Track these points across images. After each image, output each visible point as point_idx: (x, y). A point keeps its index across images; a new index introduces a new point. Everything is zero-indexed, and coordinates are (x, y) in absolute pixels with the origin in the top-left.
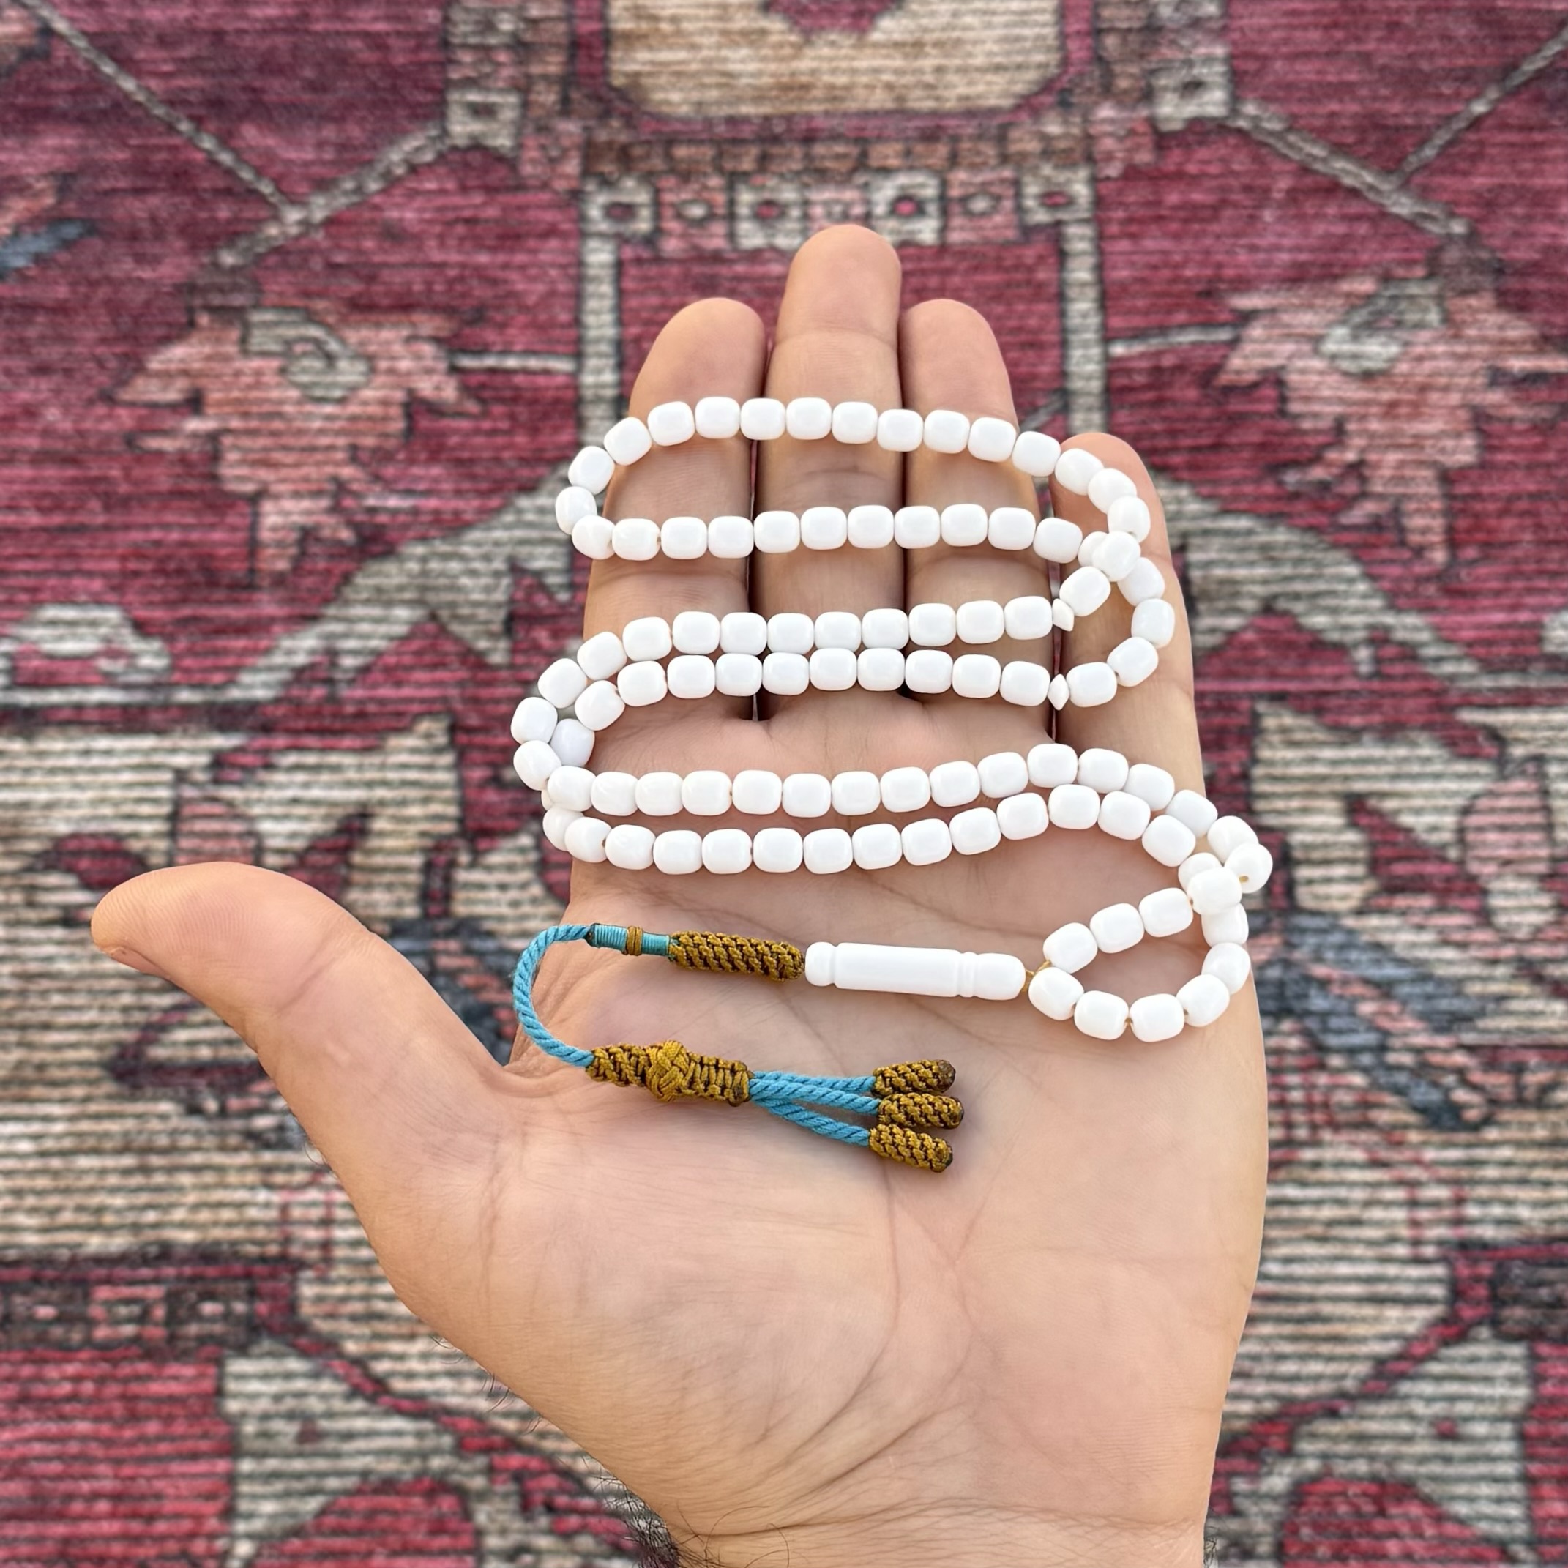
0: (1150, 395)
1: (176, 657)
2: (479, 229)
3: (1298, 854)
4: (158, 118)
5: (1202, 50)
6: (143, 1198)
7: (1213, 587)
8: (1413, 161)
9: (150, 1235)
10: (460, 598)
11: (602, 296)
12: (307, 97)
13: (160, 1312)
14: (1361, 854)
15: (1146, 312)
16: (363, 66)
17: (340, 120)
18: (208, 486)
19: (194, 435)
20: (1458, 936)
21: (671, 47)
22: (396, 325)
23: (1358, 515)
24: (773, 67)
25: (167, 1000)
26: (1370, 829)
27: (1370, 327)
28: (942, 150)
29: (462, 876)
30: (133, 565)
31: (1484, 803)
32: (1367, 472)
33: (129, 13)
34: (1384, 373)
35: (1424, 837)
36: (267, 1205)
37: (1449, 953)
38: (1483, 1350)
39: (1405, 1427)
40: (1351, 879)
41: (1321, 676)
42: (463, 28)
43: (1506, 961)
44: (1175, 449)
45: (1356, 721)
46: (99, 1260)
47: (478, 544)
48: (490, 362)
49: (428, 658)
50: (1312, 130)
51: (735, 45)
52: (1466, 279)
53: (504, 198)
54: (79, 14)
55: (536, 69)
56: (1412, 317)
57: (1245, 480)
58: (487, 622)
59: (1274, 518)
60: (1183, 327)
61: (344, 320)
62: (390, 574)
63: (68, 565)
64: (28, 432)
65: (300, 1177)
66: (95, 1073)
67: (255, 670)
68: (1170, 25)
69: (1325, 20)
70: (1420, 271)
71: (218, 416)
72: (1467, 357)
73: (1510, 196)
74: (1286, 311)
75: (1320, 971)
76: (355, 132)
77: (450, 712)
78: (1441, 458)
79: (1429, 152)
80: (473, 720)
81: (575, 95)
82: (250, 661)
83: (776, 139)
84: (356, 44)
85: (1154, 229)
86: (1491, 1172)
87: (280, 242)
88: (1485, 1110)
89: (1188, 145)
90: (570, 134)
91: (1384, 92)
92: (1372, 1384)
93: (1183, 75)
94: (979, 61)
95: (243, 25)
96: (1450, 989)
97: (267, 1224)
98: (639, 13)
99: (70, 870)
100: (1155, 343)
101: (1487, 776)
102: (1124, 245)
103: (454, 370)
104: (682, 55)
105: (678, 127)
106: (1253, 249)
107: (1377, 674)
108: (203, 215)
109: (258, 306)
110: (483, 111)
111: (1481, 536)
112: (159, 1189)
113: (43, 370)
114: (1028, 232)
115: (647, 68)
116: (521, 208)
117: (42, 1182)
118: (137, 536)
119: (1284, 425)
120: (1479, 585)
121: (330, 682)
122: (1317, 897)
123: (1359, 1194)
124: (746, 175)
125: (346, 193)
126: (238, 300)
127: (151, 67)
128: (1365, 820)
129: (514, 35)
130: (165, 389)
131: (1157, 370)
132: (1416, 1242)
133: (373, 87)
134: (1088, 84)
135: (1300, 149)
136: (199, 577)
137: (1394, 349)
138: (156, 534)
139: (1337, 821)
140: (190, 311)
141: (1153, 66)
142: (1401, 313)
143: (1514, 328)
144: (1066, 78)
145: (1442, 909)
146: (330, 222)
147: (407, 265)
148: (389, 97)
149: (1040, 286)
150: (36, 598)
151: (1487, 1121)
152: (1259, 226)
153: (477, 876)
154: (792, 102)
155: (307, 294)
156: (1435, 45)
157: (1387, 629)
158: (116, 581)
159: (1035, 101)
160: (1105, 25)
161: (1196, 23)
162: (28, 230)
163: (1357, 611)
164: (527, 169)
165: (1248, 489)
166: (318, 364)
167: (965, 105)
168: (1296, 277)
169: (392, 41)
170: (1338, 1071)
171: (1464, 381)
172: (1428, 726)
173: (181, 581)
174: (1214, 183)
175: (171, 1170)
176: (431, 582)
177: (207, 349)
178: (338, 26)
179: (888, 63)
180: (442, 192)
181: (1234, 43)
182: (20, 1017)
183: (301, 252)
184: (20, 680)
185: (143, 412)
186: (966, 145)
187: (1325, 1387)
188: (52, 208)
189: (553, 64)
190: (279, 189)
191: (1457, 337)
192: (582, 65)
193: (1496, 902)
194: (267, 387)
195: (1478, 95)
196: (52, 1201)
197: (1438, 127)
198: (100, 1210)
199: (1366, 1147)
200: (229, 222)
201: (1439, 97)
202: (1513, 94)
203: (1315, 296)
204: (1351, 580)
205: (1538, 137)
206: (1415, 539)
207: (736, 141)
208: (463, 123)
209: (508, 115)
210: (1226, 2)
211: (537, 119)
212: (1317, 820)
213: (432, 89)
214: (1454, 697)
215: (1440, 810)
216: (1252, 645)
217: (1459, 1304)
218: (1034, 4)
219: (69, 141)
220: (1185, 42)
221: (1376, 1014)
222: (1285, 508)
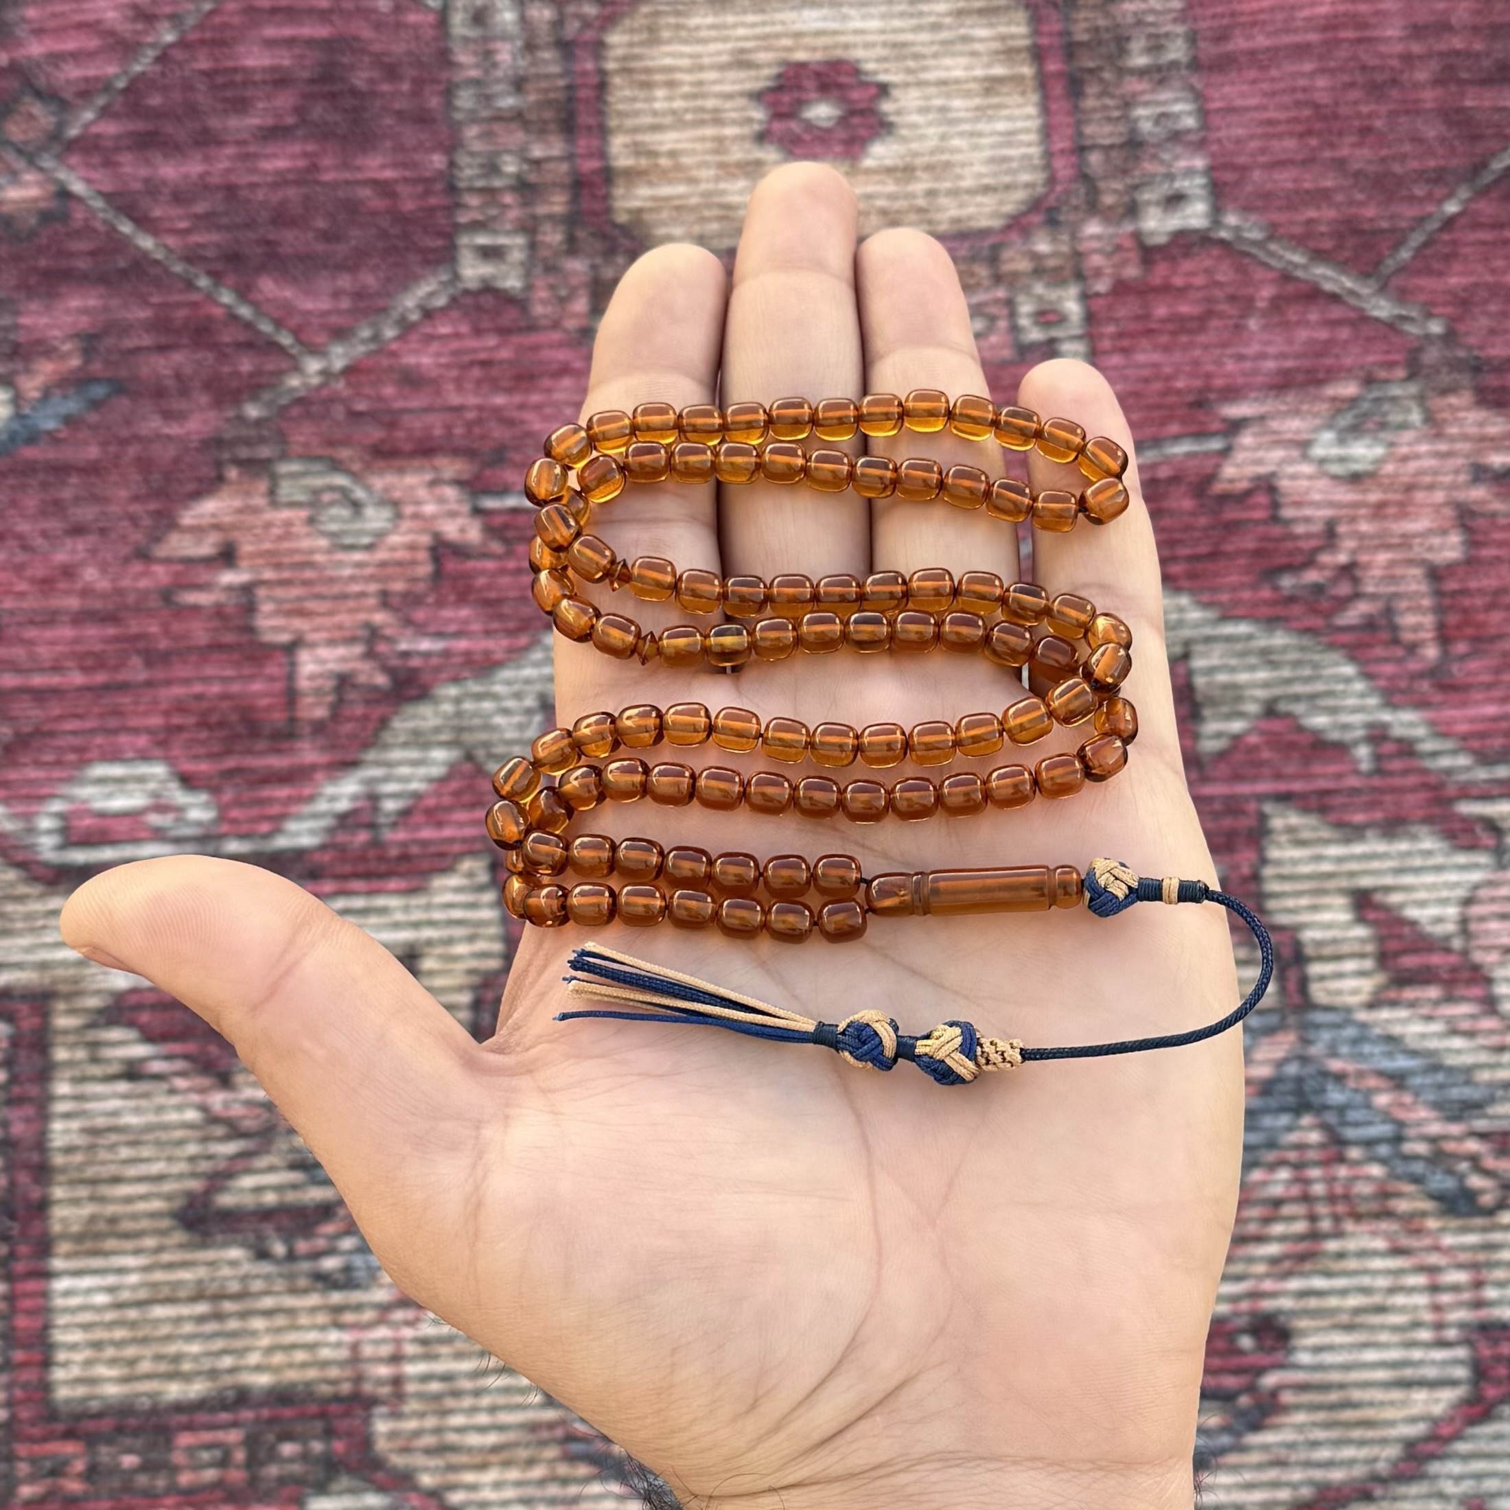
1: (223, 809)
2: (495, 372)
3: (1309, 951)
4: (178, 276)
5: (1182, 164)
6: (219, 1344)
7: (1217, 693)
8: (1390, 264)
9: (228, 1380)
10: (495, 737)
12: (320, 247)
13: (240, 1456)
14: (1370, 948)
15: (1141, 426)
16: (374, 213)
17: (354, 269)
18: (245, 638)
19: (230, 588)
20: (1465, 1025)
21: (670, 182)
22: (420, 470)
23: (1353, 615)
25: (231, 1148)
26: (1377, 924)
27: (1355, 430)
30: (176, 720)
32: (1359, 573)
33: (143, 172)
34: (1371, 475)
35: (1429, 929)
36: (338, 1345)
37: (1458, 1043)
38: (1507, 1428)
39: (1435, 1506)
40: (1361, 974)
41: (1324, 774)
42: (468, 172)
44: (1174, 560)
45: (1359, 818)
46: (179, 1407)
47: (509, 683)
48: (511, 502)
49: (466, 798)
50: (1292, 237)
51: (733, 177)
52: (1445, 378)
53: (516, 339)
54: (96, 175)
55: (541, 210)
56: (1395, 418)
57: (1242, 586)
59: (1272, 623)
60: (1177, 438)
61: (368, 467)
62: (425, 716)
63: (113, 723)
64: (67, 593)
65: (368, 1315)
66: (166, 1223)
67: (300, 817)
68: (1151, 139)
69: (1300, 128)
70: (1400, 373)
71: (253, 568)
72: (1450, 454)
73: (1484, 293)
74: (1274, 418)
75: (1336, 1065)
76: (370, 280)
77: (487, 851)
78: (1429, 556)
79: (1405, 254)
81: (581, 234)
82: (294, 809)
84: (366, 192)
85: (1144, 343)
86: (1506, 1255)
87: (302, 393)
88: (1499, 1195)
89: (1172, 259)
90: (578, 273)
91: (1360, 196)
92: (1402, 1466)
93: (1165, 189)
94: (967, 183)
95: (255, 178)
96: (1461, 1078)
97: (341, 1364)
98: (638, 150)
99: (131, 1024)
100: (1149, 456)
101: (1486, 866)
102: (1116, 360)
103: (477, 512)
104: (681, 189)
106: (1240, 358)
107: (1379, 771)
108: (226, 369)
109: (284, 457)
110: (491, 253)
111: (1470, 631)
112: (234, 1334)
113: (78, 530)
114: (1024, 350)
115: (649, 204)
116: (535, 348)
117: (119, 1334)
118: (178, 691)
119: (1277, 531)
120: (1470, 680)
121: (372, 826)
122: (1329, 993)
123: (1382, 1282)
125: (363, 342)
126: (265, 452)
127: (167, 225)
128: (1372, 915)
129: (519, 176)
130: (199, 542)
131: (1154, 483)
132: (1439, 1326)
133: (384, 234)
134: (1074, 202)
135: (1281, 257)
136: (241, 729)
137: (1379, 451)
138: (198, 688)
139: (1345, 917)
140: (219, 464)
141: (1136, 181)
142: (1385, 414)
143: (1495, 424)
144: (1052, 197)
145: (1449, 999)
146: (349, 371)
147: (428, 409)
148: (401, 244)
150: (83, 756)
151: (1501, 1205)
152: (1245, 335)
155: (331, 443)
156: (1407, 148)
157: (1384, 726)
158: (162, 736)
159: (1024, 221)
160: (1088, 142)
161: (1176, 137)
162: (58, 392)
163: (1355, 710)
164: (538, 310)
165: (1246, 595)
166: (345, 512)
167: (955, 227)
168: (1283, 384)
169: (400, 188)
170: (1357, 1163)
171: (1447, 479)
172: (1428, 820)
173: (223, 733)
174: (1200, 295)
175: (244, 1315)
176: (465, 722)
177: (237, 503)
178: (347, 175)
179: (881, 188)
180: (457, 336)
181: (1213, 155)
182: (90, 1172)
183: (322, 402)
184: (74, 839)
185: (179, 567)
187: (1358, 1472)
188: (80, 369)
189: (557, 204)
190: (298, 340)
191: (1439, 436)
192: (586, 204)
193: (1501, 989)
194: (298, 537)
195: (1450, 195)
196: (130, 1352)
197: (1413, 229)
198: (177, 1358)
199: (1387, 1236)
200: (252, 375)
201: (1412, 199)
202: (1484, 192)
203: (1302, 402)
204: (1348, 680)
206: (1408, 636)
208: (473, 267)
209: (517, 256)
210: (1204, 114)
211: (545, 259)
212: (1326, 917)
213: (441, 234)
214: (1451, 790)
215: (1444, 902)
216: (1255, 749)
217: (1483, 1384)
218: (1020, 124)
219: (92, 302)
220: (1166, 156)
221: (1390, 1105)
222: (1280, 611)
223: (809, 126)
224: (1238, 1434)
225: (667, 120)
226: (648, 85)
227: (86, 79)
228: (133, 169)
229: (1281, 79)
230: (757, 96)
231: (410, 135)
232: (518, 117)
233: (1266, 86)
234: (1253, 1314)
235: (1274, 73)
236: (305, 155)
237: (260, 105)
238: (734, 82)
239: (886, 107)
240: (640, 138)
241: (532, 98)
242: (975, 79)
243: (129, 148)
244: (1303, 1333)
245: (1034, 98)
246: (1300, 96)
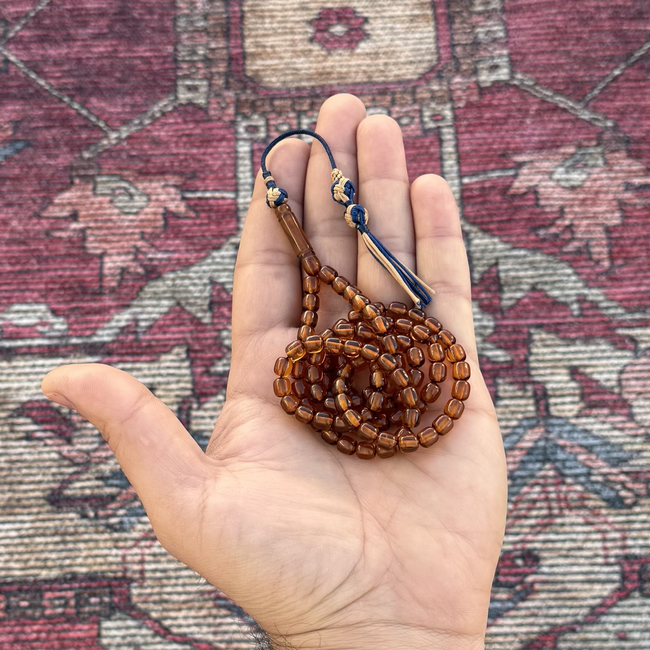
0: (479, 200)
1: (69, 326)
2: (192, 138)
3: (550, 393)
4: (55, 96)
5: (498, 52)
6: (64, 554)
7: (510, 280)
8: (589, 96)
9: (67, 570)
10: (189, 295)
11: (245, 165)
12: (118, 85)
13: (72, 602)
14: (577, 392)
15: (478, 164)
16: (141, 71)
17: (132, 95)
18: (81, 251)
19: (75, 230)
20: (620, 426)
21: (271, 58)
22: (159, 181)
23: (571, 247)
24: (315, 65)
25: (71, 470)
26: (581, 381)
27: (574, 167)
28: (389, 98)
29: (194, 413)
30: (50, 286)
31: (628, 368)
32: (574, 229)
33: (41, 52)
34: (580, 186)
35: (604, 383)
36: (116, 556)
37: (616, 433)
38: (637, 602)
39: (604, 636)
40: (573, 403)
41: (557, 316)
43: (641, 436)
44: (492, 222)
45: (573, 335)
46: (46, 581)
47: (196, 272)
48: (199, 195)
49: (177, 321)
50: (546, 84)
51: (298, 56)
52: (614, 146)
53: (202, 125)
54: (19, 53)
55: (214, 70)
56: (591, 162)
57: (522, 234)
58: (201, 305)
59: (535, 250)
60: (493, 170)
61: (136, 179)
62: (160, 286)
63: (23, 287)
64: (4, 231)
65: (130, 543)
66: (42, 502)
67: (104, 329)
68: (484, 42)
69: (550, 37)
70: (594, 143)
71: (85, 222)
72: (615, 178)
73: (631, 109)
74: (537, 161)
75: (561, 442)
76: (138, 99)
77: (187, 344)
78: (606, 222)
79: (596, 92)
80: (197, 347)
81: (231, 80)
82: (101, 325)
83: (317, 96)
84: (138, 62)
85: (480, 129)
86: (637, 526)
87: (108, 147)
88: (634, 499)
89: (493, 93)
90: (230, 97)
91: (576, 67)
92: (590, 618)
93: (490, 63)
94: (402, 60)
95: (89, 55)
97: (117, 564)
98: (257, 45)
99: (28, 416)
100: (481, 177)
101: (630, 357)
102: (467, 136)
103: (184, 199)
104: (276, 61)
105: (276, 92)
106: (522, 135)
107: (581, 315)
108: (75, 136)
109: (100, 175)
110: (193, 89)
111: (624, 255)
112: (70, 550)
113: (9, 204)
114: (426, 132)
115: (261, 68)
116: (211, 129)
117: (21, 549)
118: (52, 274)
119: (538, 210)
120: (623, 276)
121: (135, 333)
122: (558, 411)
123: (581, 537)
124: (305, 112)
125: (136, 125)
126: (91, 172)
127: (51, 75)
128: (578, 378)
129: (204, 55)
130: (61, 211)
131: (483, 189)
132: (606, 557)
133: (145, 80)
134: (449, 68)
135: (541, 93)
136: (78, 290)
137: (584, 176)
138: (60, 273)
139: (566, 378)
140: (71, 177)
141: (477, 59)
142: (587, 161)
143: (635, 166)
144: (440, 66)
145: (612, 414)
146: (129, 138)
147: (163, 155)
148: (152, 84)
149: (432, 154)
150: (10, 301)
151: (635, 504)
152: (525, 126)
153: (201, 413)
154: (324, 80)
155: (120, 169)
156: (597, 46)
157: (585, 295)
158: (43, 293)
159: (427, 76)
160: (456, 43)
161: (495, 40)
162: (2, 145)
163: (572, 289)
164: (212, 113)
165: (524, 238)
166: (126, 198)
167: (397, 78)
168: (541, 147)
169: (153, 60)
170: (571, 485)
171: (614, 189)
172: (604, 337)
173: (71, 292)
174: (505, 108)
175: (75, 542)
176: (177, 289)
177: (79, 193)
178: (130, 54)
179: (364, 62)
180: (176, 123)
181: (511, 48)
182: (9, 479)
183: (117, 151)
184: (5, 336)
185: (53, 221)
186: (398, 96)
187: (570, 619)
188: (12, 135)
189: (222, 68)
190: (107, 125)
191: (611, 170)
192: (234, 67)
193: (636, 410)
194: (104, 208)
195: (616, 67)
196: (25, 557)
197: (600, 81)
198: (45, 560)
199: (583, 516)
200: (87, 139)
201: (599, 68)
202: (631, 66)
203: (549, 155)
204: (569, 275)
205: (642, 84)
206: (595, 257)
207: (300, 97)
208: (184, 94)
209: (203, 89)
210: (507, 31)
211: (215, 92)
212: (558, 378)
213: (170, 80)
214: (614, 324)
215: (610, 372)
216: (527, 304)
217: (626, 583)
218: (425, 35)
219: (17, 107)
220: (490, 49)
221: (586, 460)
222: (539, 245)
223: (333, 35)
224: (515, 603)
225: (270, 32)
226: (262, 17)
227: (17, 12)
228: (37, 51)
229: (542, 16)
230: (310, 23)
231: (157, 38)
232: (205, 30)
233: (534, 19)
234: (523, 549)
235: (539, 13)
236: (112, 45)
237: (93, 24)
238: (300, 16)
239: (367, 27)
240: (258, 39)
241: (212, 22)
242: (407, 16)
243: (35, 42)
244: (545, 558)
245: (432, 23)
246: (550, 24)
